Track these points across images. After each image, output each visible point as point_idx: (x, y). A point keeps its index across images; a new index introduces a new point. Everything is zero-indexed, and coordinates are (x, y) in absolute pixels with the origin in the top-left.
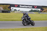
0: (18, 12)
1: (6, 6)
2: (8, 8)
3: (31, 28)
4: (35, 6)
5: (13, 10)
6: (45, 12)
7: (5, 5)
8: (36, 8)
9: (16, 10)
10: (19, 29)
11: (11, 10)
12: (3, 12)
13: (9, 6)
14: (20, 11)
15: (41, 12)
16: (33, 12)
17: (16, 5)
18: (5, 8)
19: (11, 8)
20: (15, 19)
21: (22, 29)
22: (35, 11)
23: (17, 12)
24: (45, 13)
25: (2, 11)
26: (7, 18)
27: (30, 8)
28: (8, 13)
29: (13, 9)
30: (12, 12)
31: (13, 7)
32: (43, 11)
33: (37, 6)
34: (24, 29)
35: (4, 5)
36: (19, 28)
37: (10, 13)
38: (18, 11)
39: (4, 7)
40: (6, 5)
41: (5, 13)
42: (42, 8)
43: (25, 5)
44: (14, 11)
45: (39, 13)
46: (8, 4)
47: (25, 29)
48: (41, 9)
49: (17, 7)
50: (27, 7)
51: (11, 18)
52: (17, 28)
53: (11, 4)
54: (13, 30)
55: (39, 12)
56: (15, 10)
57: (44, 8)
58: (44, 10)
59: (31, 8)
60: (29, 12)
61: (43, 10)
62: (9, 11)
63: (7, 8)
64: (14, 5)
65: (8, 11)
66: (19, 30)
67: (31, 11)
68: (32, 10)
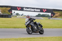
0: (22, 16)
1: (6, 9)
2: (8, 12)
3: (40, 38)
4: (44, 9)
5: (14, 14)
6: (56, 17)
7: (4, 8)
8: (45, 12)
9: (19, 15)
10: (24, 39)
11: (12, 14)
13: (9, 9)
14: (23, 16)
15: (51, 17)
16: (41, 18)
17: (19, 7)
19: (12, 11)
20: (18, 25)
22: (43, 16)
23: (20, 17)
24: (56, 19)
25: (1, 15)
26: (7, 25)
27: (38, 12)
28: (8, 17)
29: (14, 12)
30: (13, 16)
31: (14, 10)
32: (54, 16)
33: (46, 9)
35: (3, 8)
36: (25, 38)
37: (11, 18)
38: (22, 15)
39: (3, 10)
40: (6, 8)
41: (5, 17)
42: (53, 12)
43: (31, 8)
45: (49, 19)
46: (8, 6)
48: (51, 14)
49: (20, 10)
51: (13, 25)
52: (22, 38)
53: (13, 7)
57: (56, 12)
58: (56, 15)
59: (39, 12)
60: (36, 16)
62: (9, 15)
63: (6, 11)
64: (16, 7)
67: (39, 16)
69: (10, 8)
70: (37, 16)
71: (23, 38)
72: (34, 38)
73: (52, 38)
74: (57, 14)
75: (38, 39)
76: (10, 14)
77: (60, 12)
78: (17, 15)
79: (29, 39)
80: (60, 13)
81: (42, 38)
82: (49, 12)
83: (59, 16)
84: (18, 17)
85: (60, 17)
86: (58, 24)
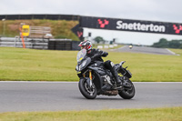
0: (111, 46)
1: (65, 24)
2: (70, 32)
4: (177, 25)
5: (90, 39)
7: (60, 22)
9: (104, 41)
10: (119, 113)
11: (82, 38)
12: (55, 49)
13: (74, 26)
14: (116, 45)
16: (169, 50)
18: (62, 32)
19: (82, 31)
21: (129, 112)
22: (175, 45)
23: (106, 47)
25: (50, 43)
26: (69, 70)
27: (158, 32)
28: (71, 49)
29: (90, 35)
31: (89, 27)
34: (137, 111)
35: (56, 22)
36: (120, 109)
38: (111, 43)
39: (58, 28)
40: (64, 21)
41: (62, 49)
43: (137, 22)
44: (93, 42)
46: (71, 16)
49: (106, 28)
50: (144, 27)
52: (111, 109)
53: (85, 17)
54: (95, 118)
56: (98, 40)
59: (161, 33)
60: (152, 46)
63: (66, 30)
65: (71, 42)
66: (119, 118)
67: (162, 44)
68: (162, 40)
69: (77, 22)
70: (156, 45)
71: (115, 109)
72: (146, 111)
75: (158, 113)
76: (77, 39)
78: (98, 42)
79: (133, 112)
81: (172, 110)
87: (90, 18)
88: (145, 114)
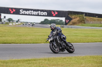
0: (17, 23)
3: (45, 60)
4: (54, 11)
5: (5, 20)
6: (74, 24)
8: (56, 16)
9: (13, 21)
10: (18, 61)
14: (20, 23)
15: (66, 24)
16: (49, 25)
17: (12, 9)
21: (24, 61)
23: (14, 24)
24: (74, 28)
27: (43, 16)
29: (5, 17)
30: (2, 23)
31: (4, 13)
32: (71, 23)
33: (57, 11)
36: (19, 59)
38: (17, 22)
42: (68, 16)
43: (31, 10)
44: (7, 21)
45: (63, 27)
47: (32, 60)
48: (66, 19)
49: (14, 13)
50: (35, 13)
51: (1, 38)
52: (14, 59)
53: (2, 8)
54: (5, 64)
55: (63, 24)
56: (10, 20)
57: (73, 17)
58: (73, 21)
59: (45, 16)
61: (70, 19)
66: (19, 64)
67: (45, 22)
68: (46, 20)
70: (42, 23)
71: (17, 59)
72: (34, 60)
73: (64, 59)
74: (76, 19)
75: (41, 61)
77: (81, 15)
78: (10, 21)
79: (27, 61)
80: (79, 17)
82: (62, 17)
83: (79, 22)
84: (10, 25)
85: (80, 24)
86: (76, 36)
87: (5, 8)
88: (33, 62)
